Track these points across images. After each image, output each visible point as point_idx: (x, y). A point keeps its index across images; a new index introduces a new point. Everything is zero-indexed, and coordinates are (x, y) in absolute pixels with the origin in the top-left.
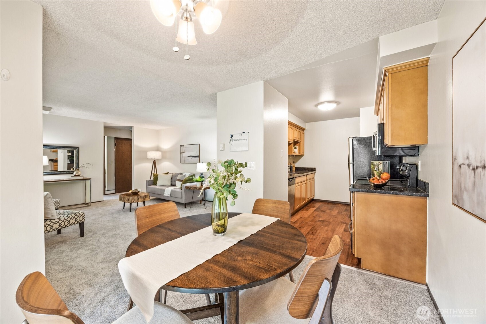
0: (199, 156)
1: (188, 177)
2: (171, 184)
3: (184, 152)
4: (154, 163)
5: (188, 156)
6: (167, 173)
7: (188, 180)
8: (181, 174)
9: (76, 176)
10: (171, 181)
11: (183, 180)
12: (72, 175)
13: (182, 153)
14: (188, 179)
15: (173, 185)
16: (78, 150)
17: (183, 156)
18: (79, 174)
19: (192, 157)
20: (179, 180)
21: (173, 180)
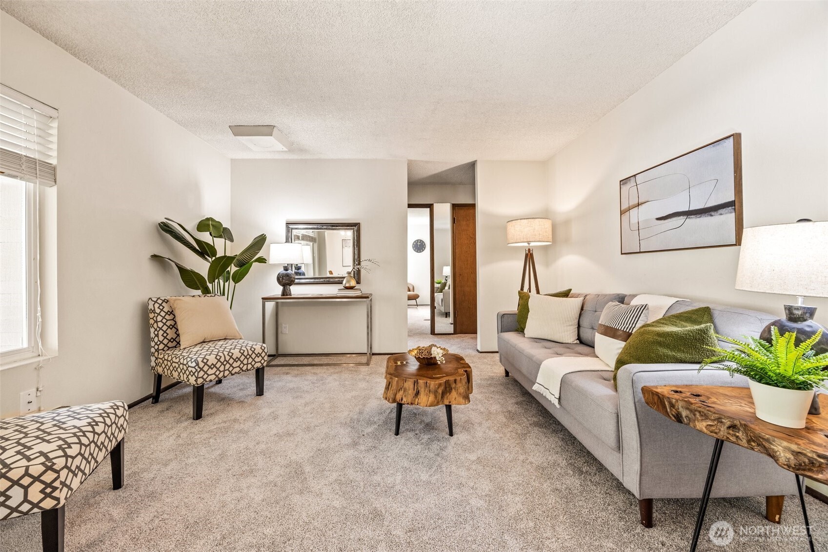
0: (735, 205)
1: (659, 322)
2: (579, 338)
3: (638, 205)
4: (529, 257)
5: (658, 219)
6: (566, 294)
7: (660, 344)
8: (622, 299)
9: (347, 288)
10: (579, 326)
11: (630, 335)
12: (341, 286)
13: (629, 209)
14: (659, 334)
15: (585, 344)
16: (359, 231)
17: (634, 220)
18: (352, 285)
19: (681, 219)
20: (610, 332)
21: (585, 322)
